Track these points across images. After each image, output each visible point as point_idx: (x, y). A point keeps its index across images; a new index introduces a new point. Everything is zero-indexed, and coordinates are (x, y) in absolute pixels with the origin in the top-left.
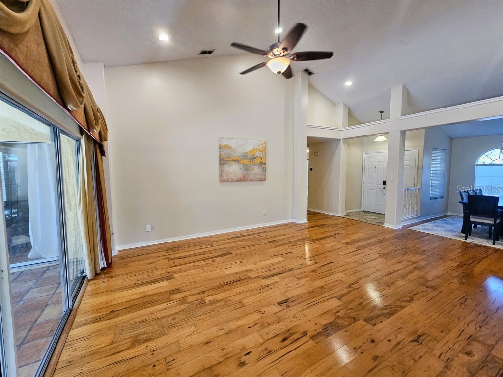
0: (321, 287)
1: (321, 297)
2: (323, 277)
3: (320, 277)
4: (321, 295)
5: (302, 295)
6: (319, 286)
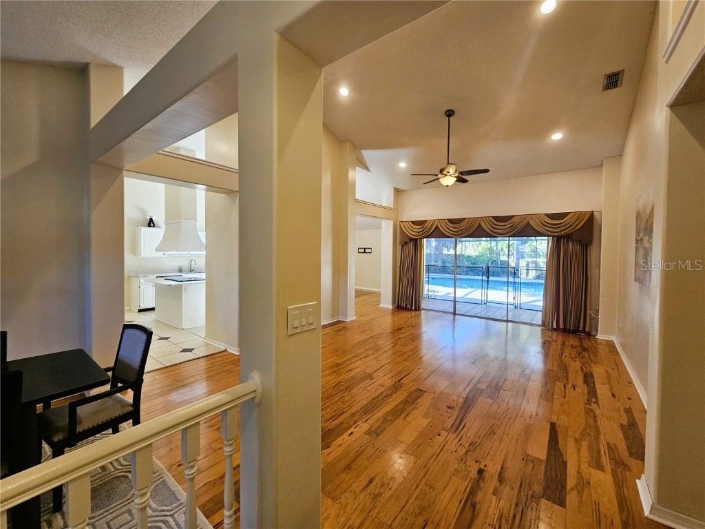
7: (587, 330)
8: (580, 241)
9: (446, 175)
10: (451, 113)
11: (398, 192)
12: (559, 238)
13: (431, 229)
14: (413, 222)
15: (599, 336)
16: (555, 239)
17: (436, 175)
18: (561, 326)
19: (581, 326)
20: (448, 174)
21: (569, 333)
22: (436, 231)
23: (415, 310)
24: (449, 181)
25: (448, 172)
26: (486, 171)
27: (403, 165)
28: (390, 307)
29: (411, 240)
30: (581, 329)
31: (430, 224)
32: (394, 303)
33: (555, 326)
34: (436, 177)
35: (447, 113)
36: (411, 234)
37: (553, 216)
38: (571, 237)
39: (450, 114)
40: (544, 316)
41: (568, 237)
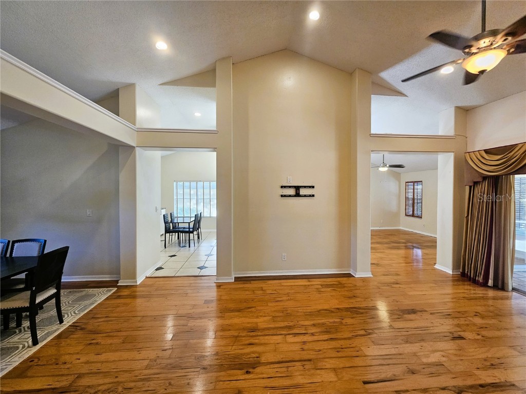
0: (407, 342)
1: (410, 333)
2: (399, 357)
3: (403, 356)
4: (409, 335)
5: (435, 340)
6: (408, 345)
14: (487, 151)
23: (495, 287)
28: (449, 271)
29: (485, 178)
32: (456, 266)
36: (484, 170)
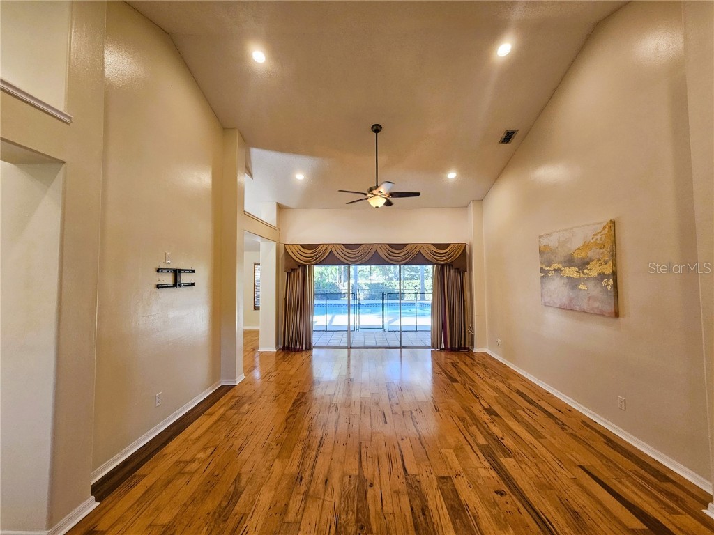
7: (467, 346)
8: (458, 269)
9: (375, 195)
10: (379, 128)
11: (281, 208)
12: (442, 266)
13: (324, 255)
14: (302, 246)
15: (476, 350)
16: (439, 267)
17: (366, 194)
18: (449, 346)
19: (463, 343)
20: (379, 194)
21: (455, 351)
22: (329, 256)
23: (306, 349)
24: (378, 202)
25: (380, 192)
26: (418, 194)
27: (300, 177)
28: (274, 349)
29: (298, 265)
30: (463, 346)
31: (324, 248)
32: (278, 343)
33: (443, 346)
34: (365, 197)
35: (375, 128)
36: (299, 259)
37: (438, 246)
38: (452, 265)
39: (377, 129)
40: (433, 338)
41: (450, 265)
